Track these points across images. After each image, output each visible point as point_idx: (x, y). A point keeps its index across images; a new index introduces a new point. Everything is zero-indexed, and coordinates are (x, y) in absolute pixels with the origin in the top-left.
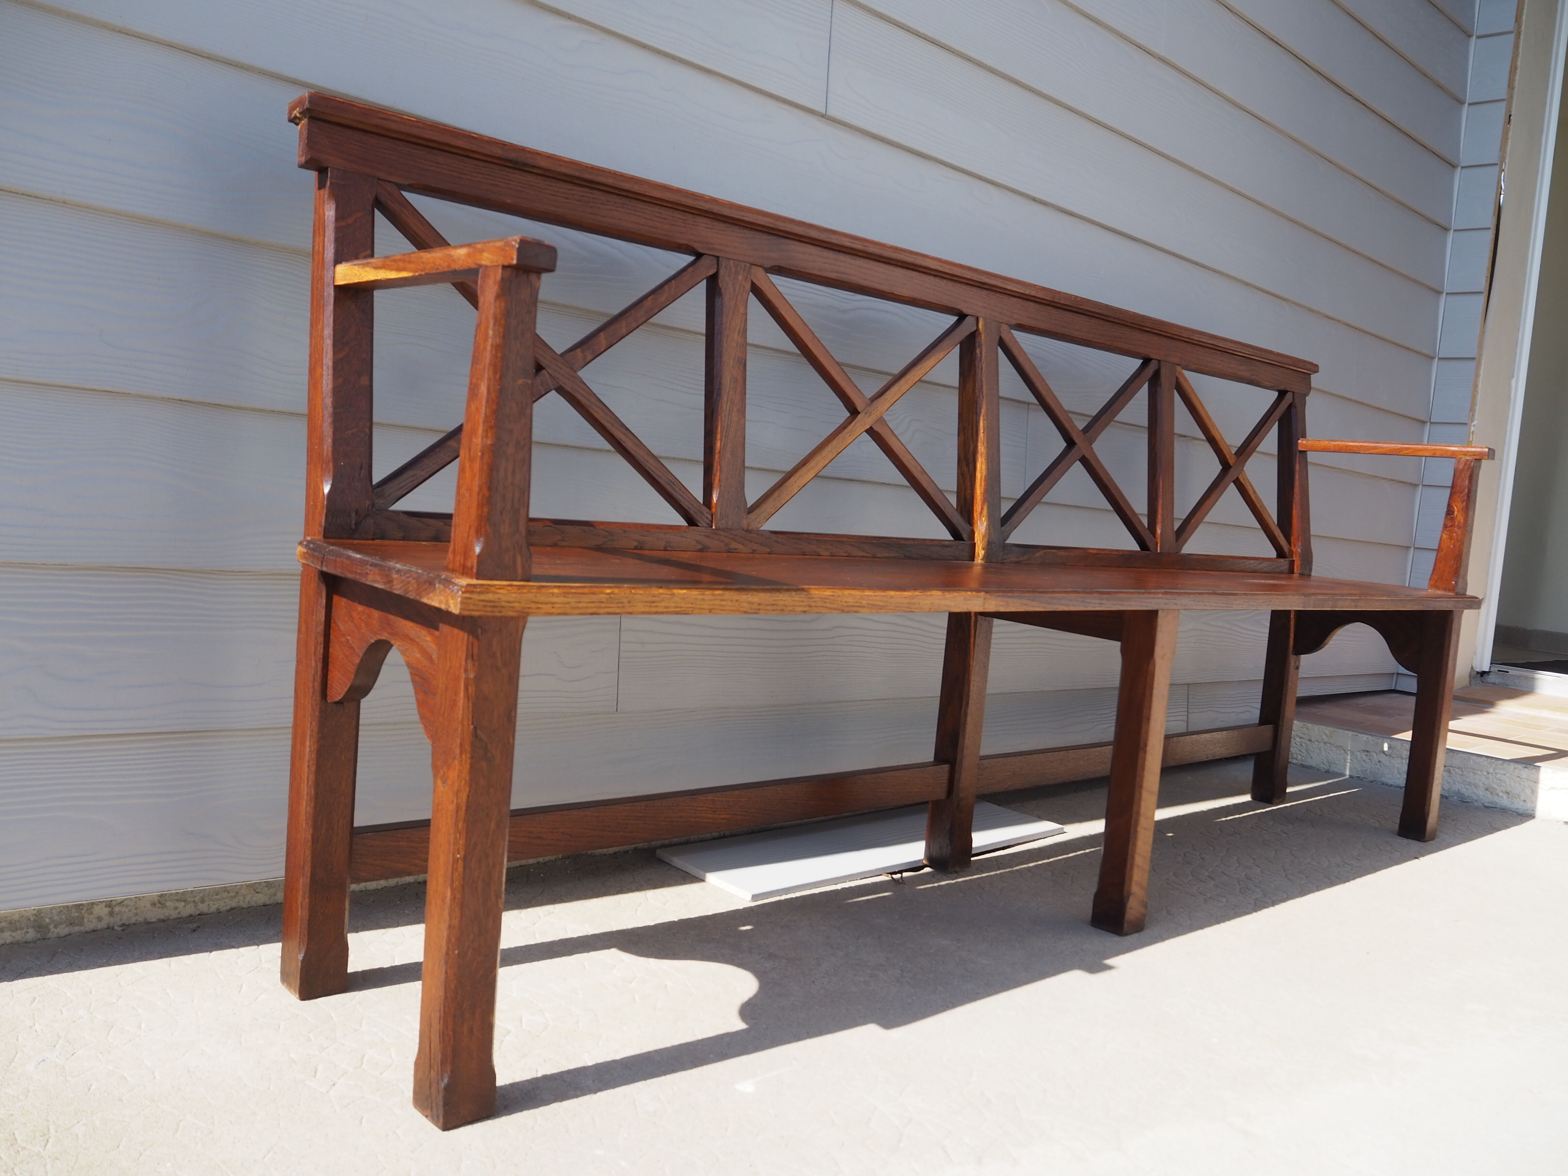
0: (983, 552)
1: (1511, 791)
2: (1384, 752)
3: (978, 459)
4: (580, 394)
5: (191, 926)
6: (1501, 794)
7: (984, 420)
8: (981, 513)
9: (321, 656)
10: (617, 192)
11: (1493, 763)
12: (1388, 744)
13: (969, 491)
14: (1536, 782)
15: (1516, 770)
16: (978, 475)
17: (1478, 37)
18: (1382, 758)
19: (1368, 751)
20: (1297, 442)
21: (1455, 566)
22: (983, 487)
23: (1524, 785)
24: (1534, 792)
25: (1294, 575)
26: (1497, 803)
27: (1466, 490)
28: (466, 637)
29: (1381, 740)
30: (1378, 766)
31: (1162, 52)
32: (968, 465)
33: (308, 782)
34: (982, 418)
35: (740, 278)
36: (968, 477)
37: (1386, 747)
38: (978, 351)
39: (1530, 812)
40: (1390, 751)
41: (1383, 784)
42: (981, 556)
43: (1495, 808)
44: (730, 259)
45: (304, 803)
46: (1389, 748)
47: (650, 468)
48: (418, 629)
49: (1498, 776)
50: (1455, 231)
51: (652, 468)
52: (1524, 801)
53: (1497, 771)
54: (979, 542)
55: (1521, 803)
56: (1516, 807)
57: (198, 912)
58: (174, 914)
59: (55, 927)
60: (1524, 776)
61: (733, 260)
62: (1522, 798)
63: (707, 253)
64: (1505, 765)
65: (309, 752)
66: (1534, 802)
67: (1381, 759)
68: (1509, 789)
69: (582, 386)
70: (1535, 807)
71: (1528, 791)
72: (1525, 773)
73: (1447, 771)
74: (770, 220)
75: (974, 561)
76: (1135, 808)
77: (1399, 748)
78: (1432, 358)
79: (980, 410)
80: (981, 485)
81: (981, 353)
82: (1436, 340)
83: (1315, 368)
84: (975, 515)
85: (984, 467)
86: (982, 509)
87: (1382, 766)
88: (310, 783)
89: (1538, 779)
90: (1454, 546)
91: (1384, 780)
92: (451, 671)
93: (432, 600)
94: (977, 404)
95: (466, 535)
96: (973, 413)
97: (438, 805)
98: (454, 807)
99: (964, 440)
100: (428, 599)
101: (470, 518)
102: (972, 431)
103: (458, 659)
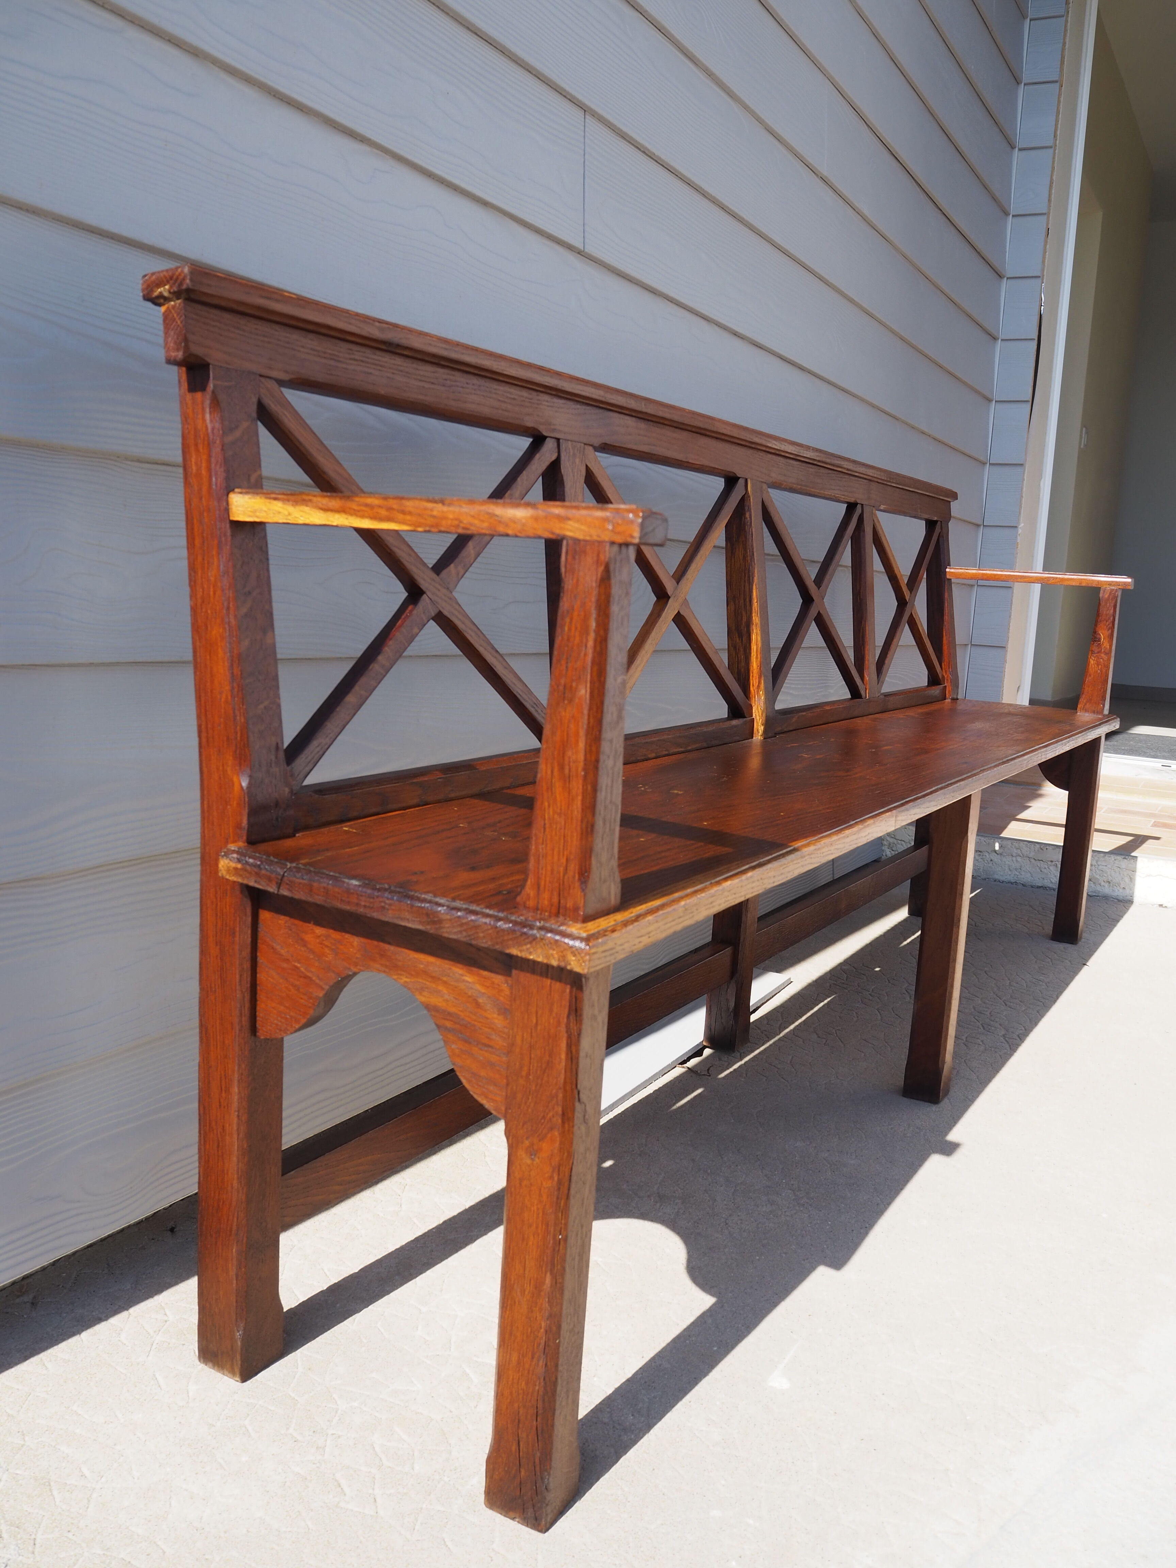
0: (762, 728)
1: (1111, 881)
2: (995, 851)
3: (753, 630)
4: (457, 617)
5: (27, 1298)
6: (1103, 884)
7: (756, 588)
8: (759, 686)
9: (249, 985)
10: (476, 372)
11: (1096, 856)
12: (999, 844)
13: (743, 664)
14: (1134, 871)
15: (1116, 862)
16: (754, 647)
17: (1020, 150)
18: (996, 858)
19: (980, 851)
20: (946, 571)
21: (1102, 690)
22: (759, 659)
23: (1123, 875)
24: (1132, 880)
25: (946, 700)
26: (1099, 892)
27: (1112, 618)
28: (568, 990)
29: (992, 840)
30: (990, 865)
31: (824, 171)
32: (740, 636)
33: (238, 1135)
34: (754, 586)
35: (577, 461)
36: (742, 650)
37: (997, 846)
38: (747, 515)
39: (1129, 898)
40: (1002, 850)
41: (995, 881)
42: (761, 732)
43: (1097, 896)
44: (568, 440)
45: (235, 1159)
46: (1001, 847)
47: (517, 692)
48: (447, 966)
49: (1101, 867)
50: (1002, 340)
51: (520, 692)
52: (1124, 888)
53: (1099, 863)
54: (758, 718)
55: (1121, 890)
56: (1116, 894)
60: (1123, 867)
61: (571, 441)
62: (1122, 886)
63: (550, 435)
64: (1106, 857)
65: (238, 1099)
66: (1132, 889)
67: (993, 858)
68: (1110, 878)
69: (457, 607)
70: (1133, 893)
71: (1127, 880)
72: (1124, 863)
73: (1054, 865)
74: (601, 393)
75: (752, 738)
76: (949, 981)
77: (1009, 847)
78: (984, 464)
79: (753, 578)
80: (757, 658)
81: (751, 518)
82: (988, 447)
83: (954, 496)
84: (752, 689)
85: (759, 638)
86: (759, 683)
87: (994, 864)
88: (241, 1136)
89: (1136, 868)
90: (1101, 671)
91: (996, 877)
92: (539, 1028)
93: (530, 953)
94: (749, 572)
95: (562, 869)
96: (745, 581)
97: (521, 1180)
98: (555, 1183)
99: (735, 609)
100: (521, 951)
101: (567, 849)
102: (745, 601)
103: (554, 1014)
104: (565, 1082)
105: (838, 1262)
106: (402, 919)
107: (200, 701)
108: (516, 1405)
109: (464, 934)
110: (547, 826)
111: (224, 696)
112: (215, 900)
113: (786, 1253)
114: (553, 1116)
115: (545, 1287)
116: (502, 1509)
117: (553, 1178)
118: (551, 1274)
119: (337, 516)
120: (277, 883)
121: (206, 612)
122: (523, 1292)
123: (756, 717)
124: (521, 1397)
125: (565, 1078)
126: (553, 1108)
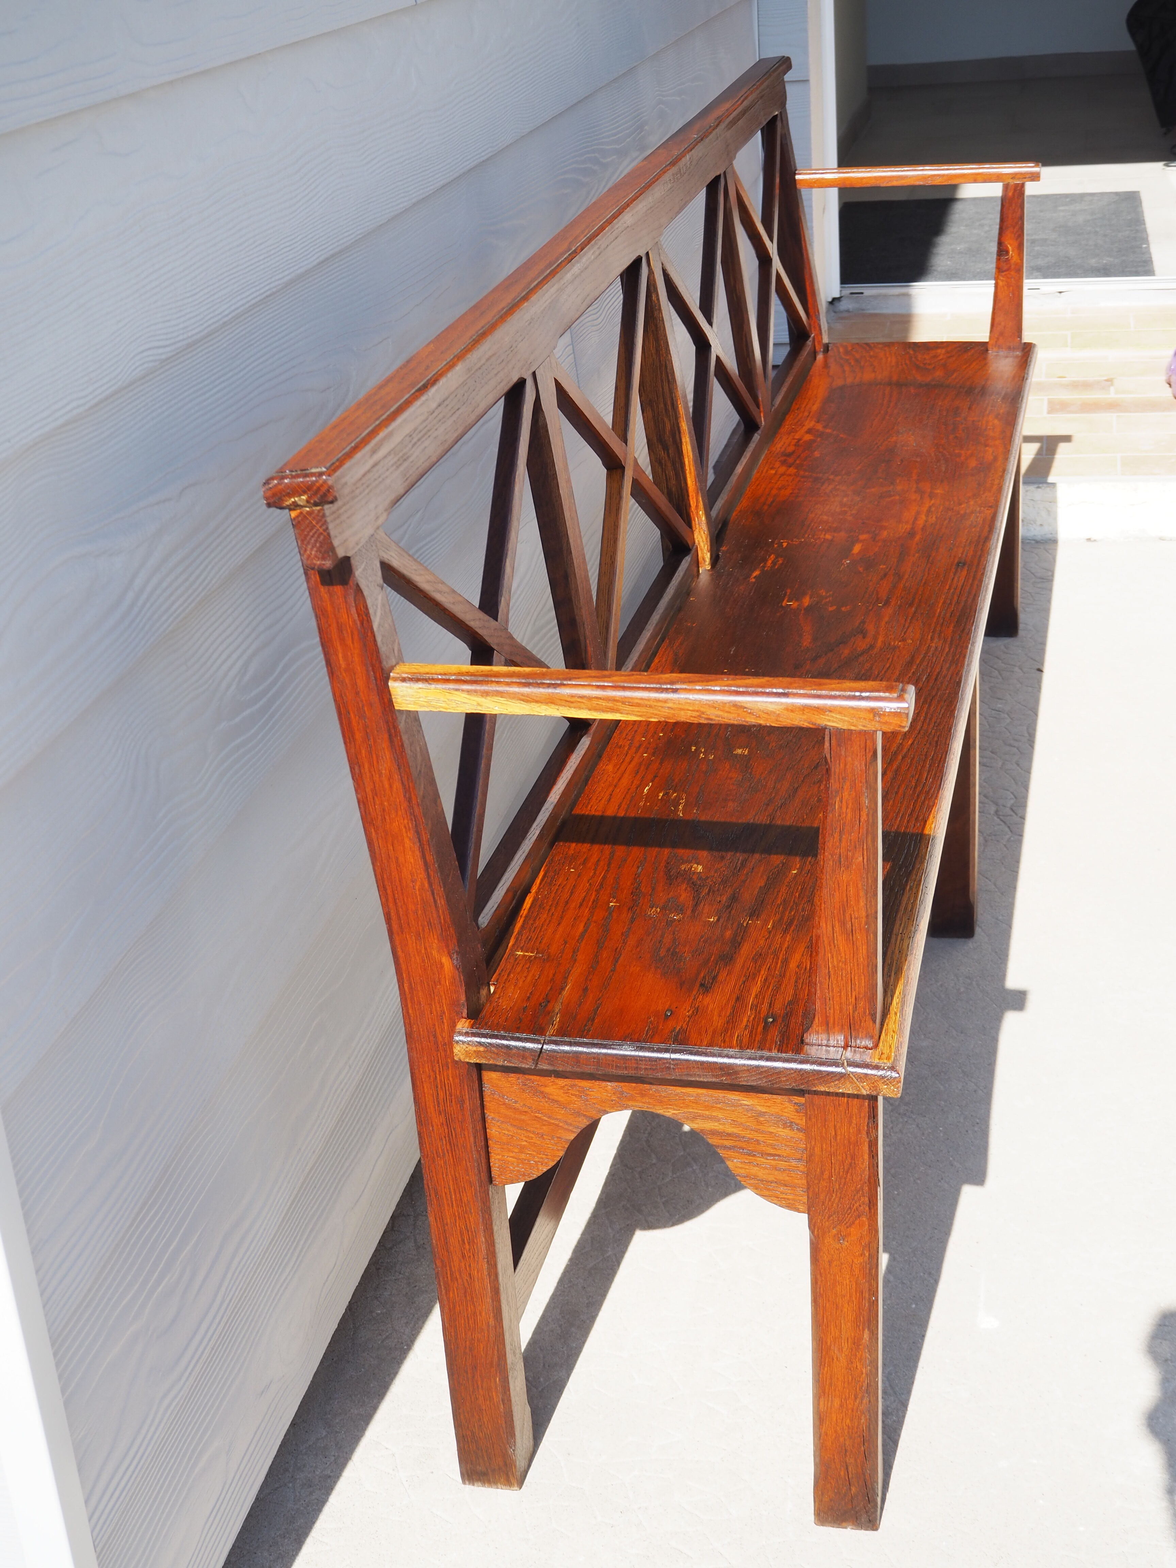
0: (709, 554)
8: (697, 506)
13: (673, 482)
16: (686, 461)
20: (795, 180)
21: (1017, 321)
22: (693, 474)
27: (1019, 224)
28: (866, 1104)
32: (665, 448)
35: (549, 383)
36: (669, 464)
39: (1049, 536)
42: (708, 560)
44: (540, 365)
52: (1041, 525)
54: (702, 544)
55: (1039, 530)
61: (542, 364)
62: (1039, 523)
63: (528, 374)
66: (1054, 525)
70: (1056, 530)
71: (1044, 512)
75: (698, 568)
80: (691, 472)
84: (689, 509)
85: (689, 447)
86: (697, 501)
89: (1056, 497)
90: (1013, 295)
92: (838, 1138)
93: (839, 1088)
94: (666, 367)
95: (851, 1007)
96: (662, 381)
97: (830, 1262)
98: (866, 1259)
99: (654, 416)
100: (829, 1087)
101: (855, 990)
102: (665, 405)
103: (854, 1125)
104: (869, 1177)
105: (978, 1177)
106: (691, 1075)
107: (385, 890)
108: (841, 1439)
109: (765, 1080)
110: (832, 973)
111: (418, 883)
112: (432, 1074)
113: (918, 1179)
114: (860, 1206)
115: (864, 1341)
116: (834, 1522)
117: (865, 1255)
118: (869, 1329)
119: (544, 707)
120: (533, 1060)
121: (382, 804)
122: (841, 1350)
123: (699, 544)
124: (846, 1432)
125: (869, 1174)
126: (860, 1200)
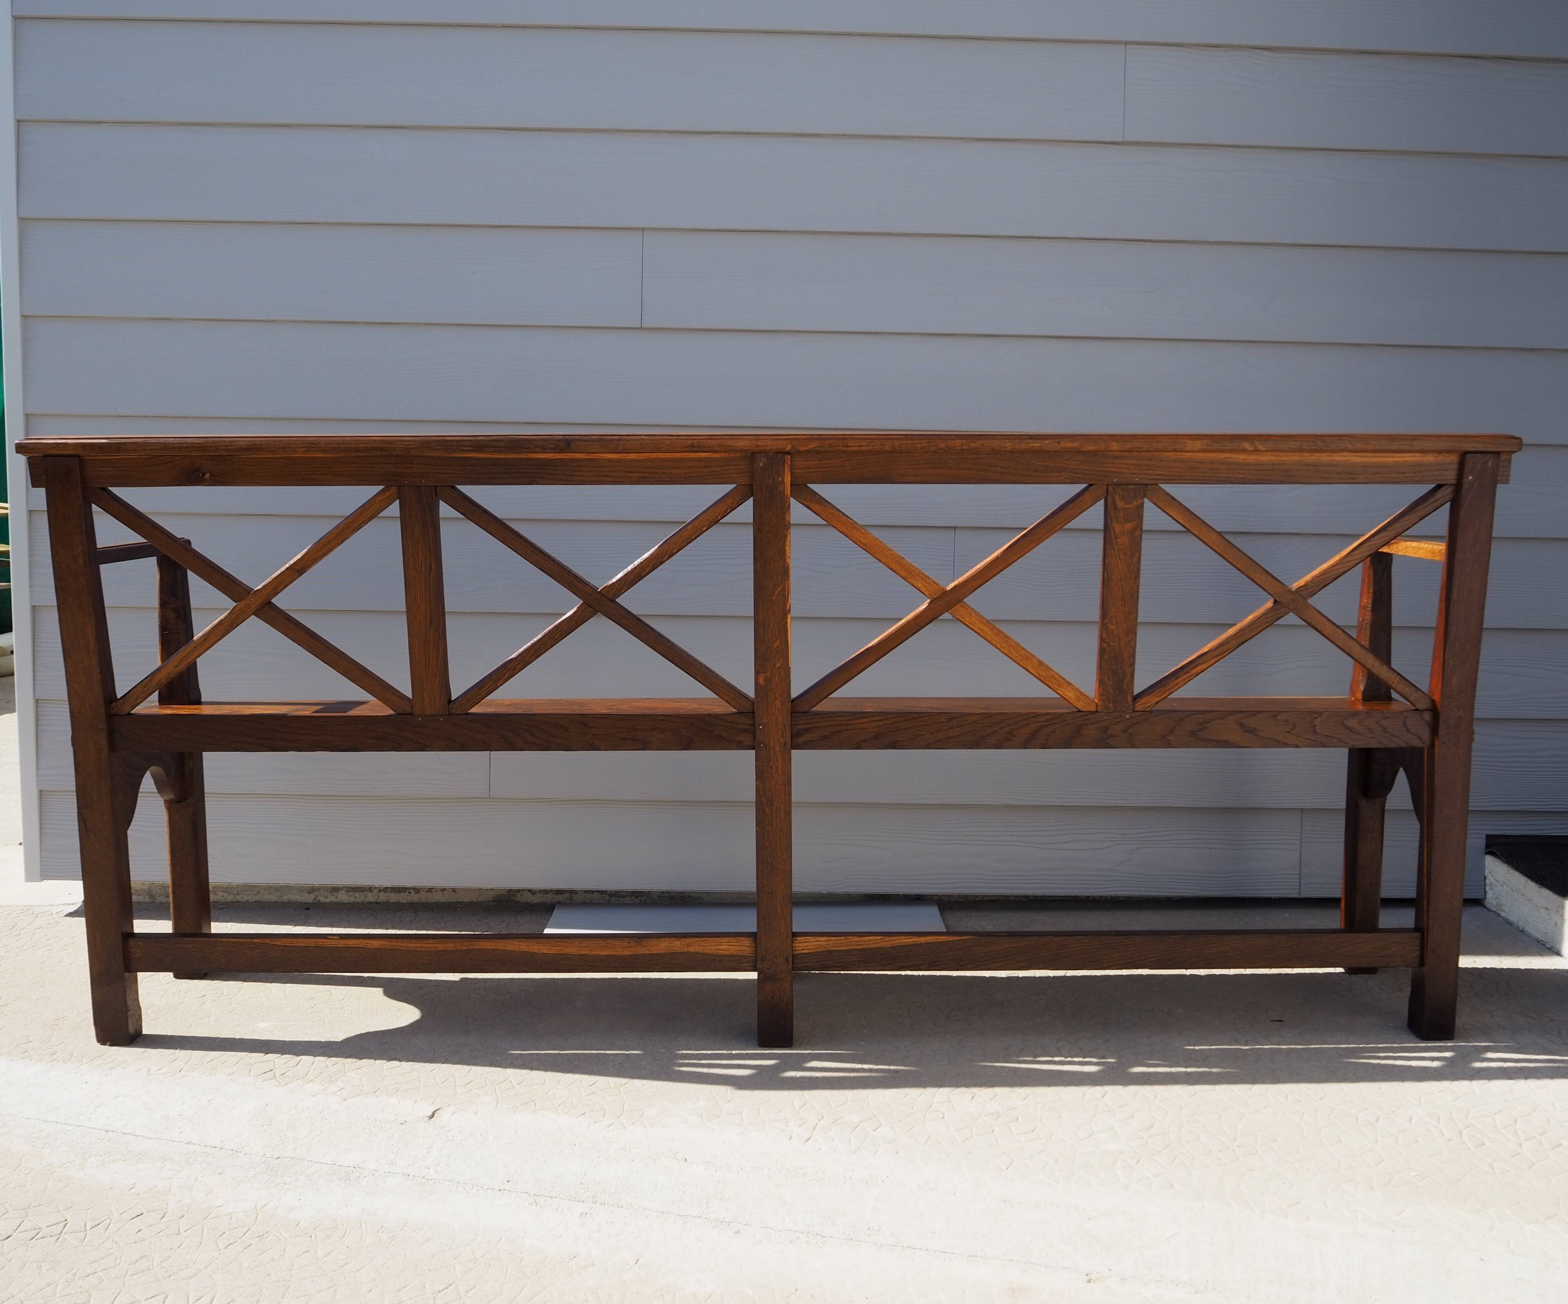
57: (236, 901)
58: (222, 900)
59: (159, 896)
